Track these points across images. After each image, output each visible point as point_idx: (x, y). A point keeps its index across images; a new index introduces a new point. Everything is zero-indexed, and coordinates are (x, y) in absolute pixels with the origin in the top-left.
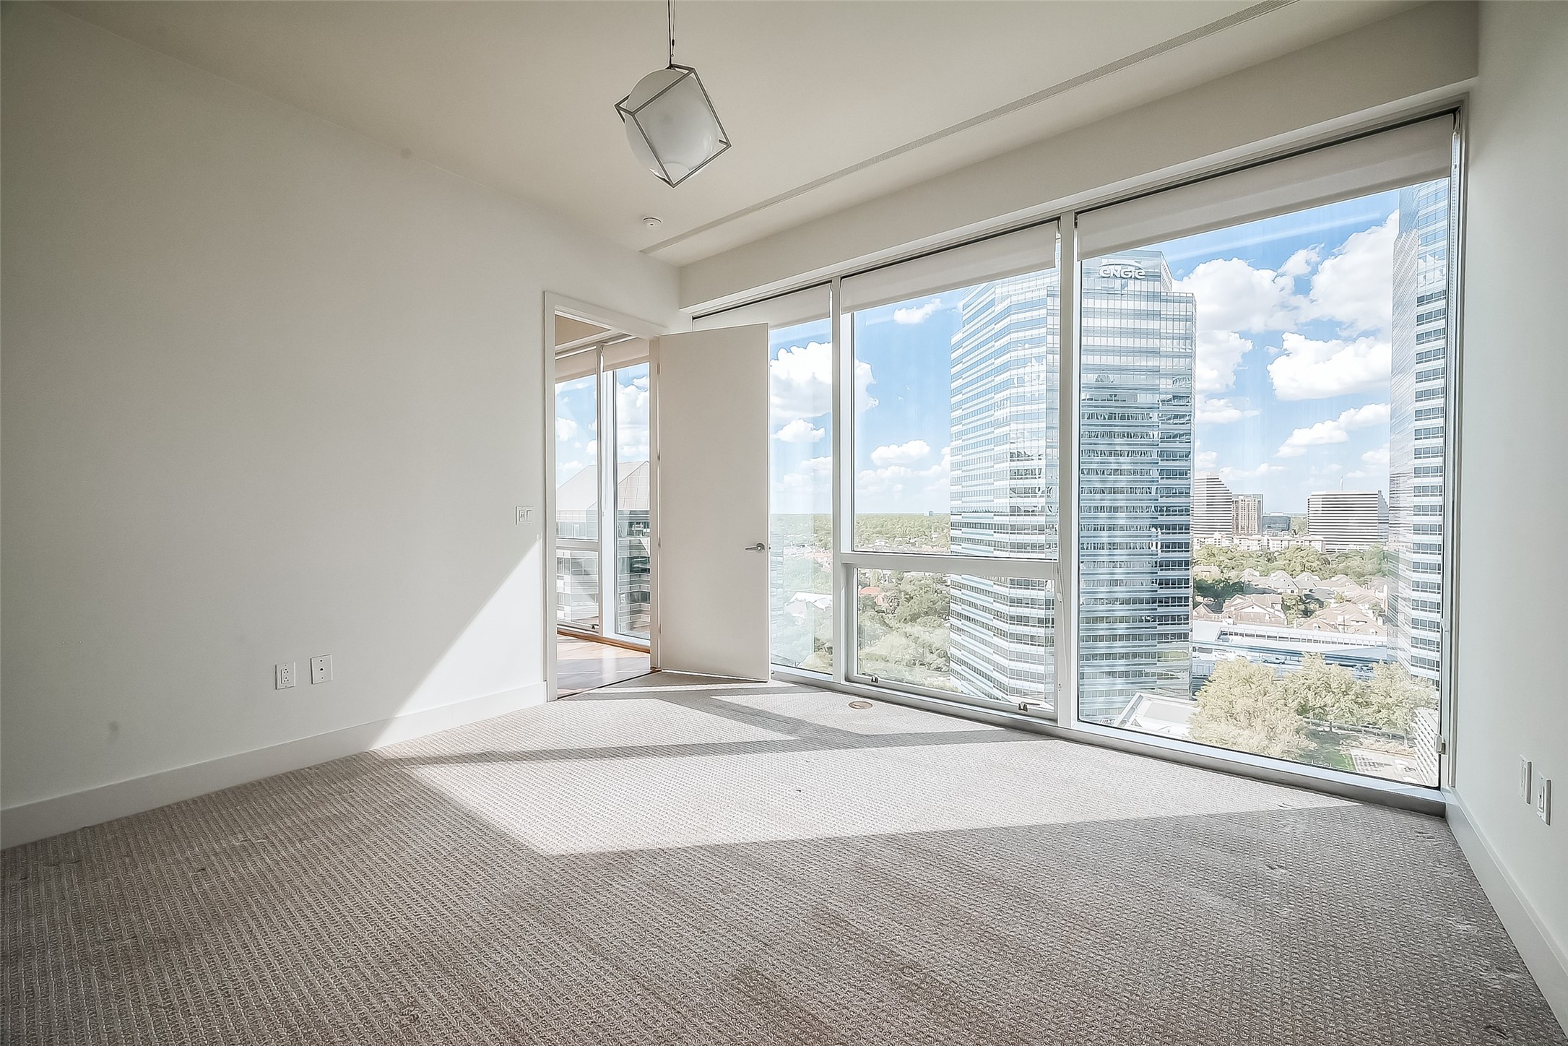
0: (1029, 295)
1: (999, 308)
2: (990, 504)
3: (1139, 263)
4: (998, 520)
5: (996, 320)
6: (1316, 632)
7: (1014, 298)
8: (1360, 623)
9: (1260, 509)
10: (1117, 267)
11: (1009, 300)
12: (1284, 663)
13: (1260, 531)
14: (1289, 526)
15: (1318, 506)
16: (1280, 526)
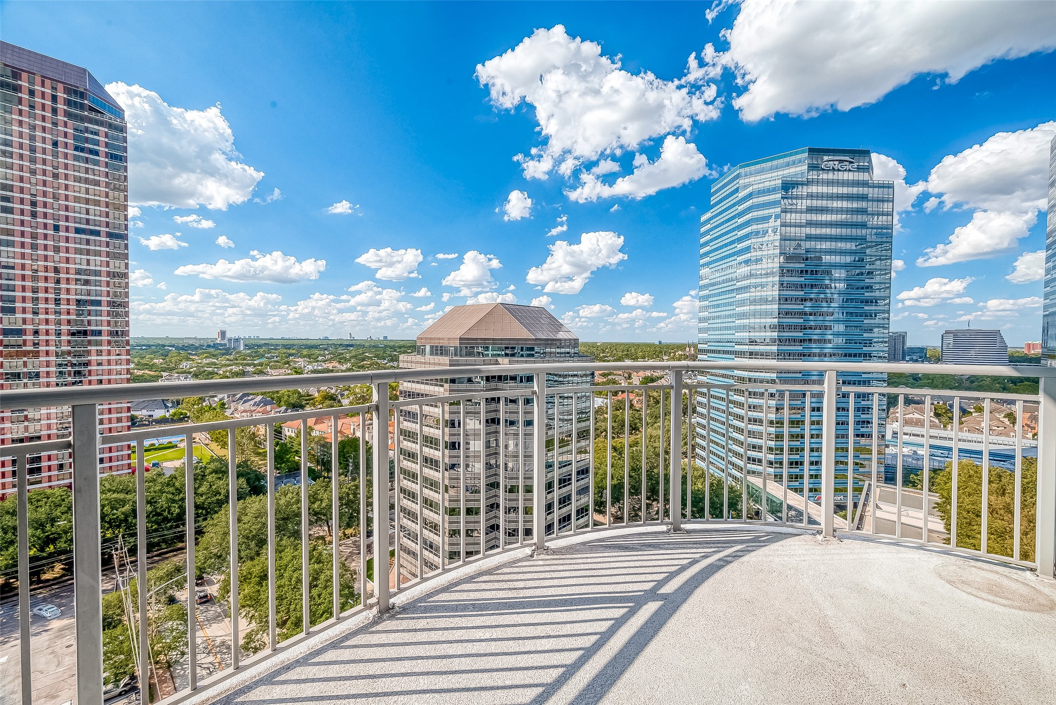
0: (767, 184)
1: (741, 195)
2: (731, 337)
3: (853, 159)
4: (738, 348)
5: (739, 203)
6: (968, 434)
7: (755, 187)
8: (1000, 428)
9: (904, 343)
10: (835, 163)
11: (751, 188)
12: (947, 457)
13: (903, 359)
14: (926, 355)
15: (950, 340)
16: (918, 354)
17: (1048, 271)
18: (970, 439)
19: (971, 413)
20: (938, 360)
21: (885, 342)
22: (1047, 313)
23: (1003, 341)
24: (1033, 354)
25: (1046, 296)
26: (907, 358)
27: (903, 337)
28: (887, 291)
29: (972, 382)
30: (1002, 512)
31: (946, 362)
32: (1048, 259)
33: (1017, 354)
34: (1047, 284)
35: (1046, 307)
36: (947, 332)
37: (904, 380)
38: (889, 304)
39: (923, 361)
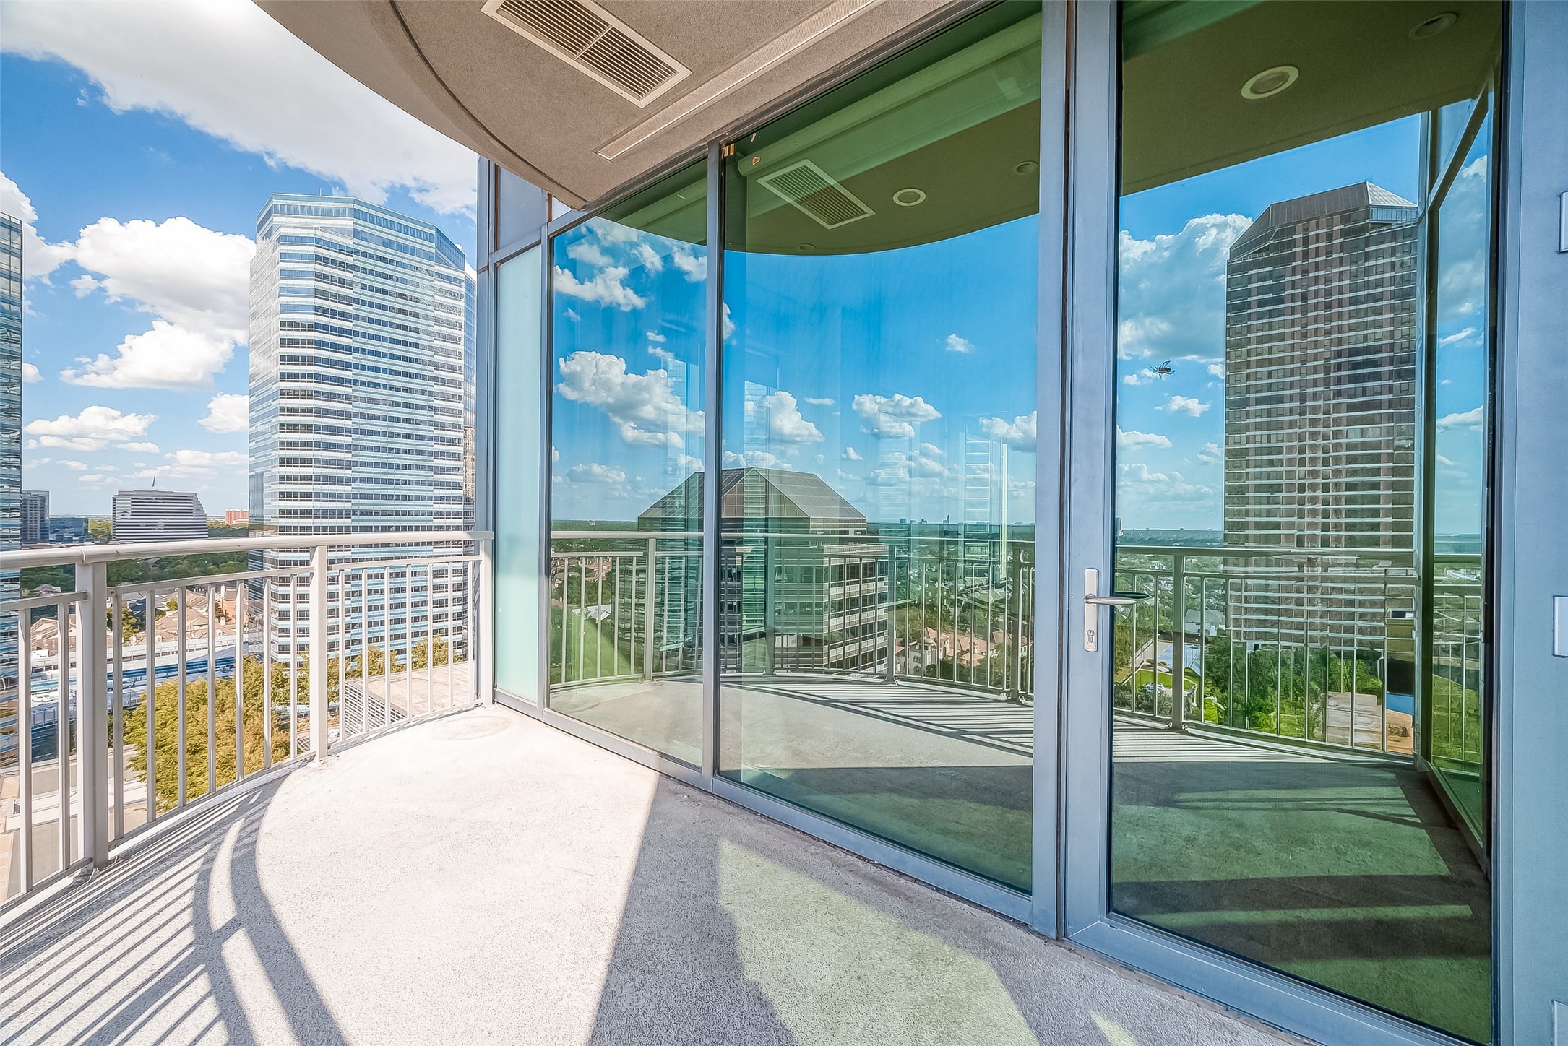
8: (205, 627)
9: (43, 510)
12: (133, 686)
13: (44, 537)
14: (86, 530)
15: (126, 506)
16: (71, 530)
17: (252, 422)
18: (166, 650)
19: (163, 613)
20: (108, 538)
21: (14, 509)
22: (254, 473)
23: (200, 509)
24: (236, 525)
25: (252, 452)
26: (52, 537)
27: (42, 500)
28: (15, 416)
29: (162, 568)
30: (224, 735)
31: (122, 541)
32: (252, 407)
33: (217, 526)
34: (252, 437)
35: (251, 466)
36: (121, 494)
37: (47, 575)
38: (18, 440)
39: (81, 541)
